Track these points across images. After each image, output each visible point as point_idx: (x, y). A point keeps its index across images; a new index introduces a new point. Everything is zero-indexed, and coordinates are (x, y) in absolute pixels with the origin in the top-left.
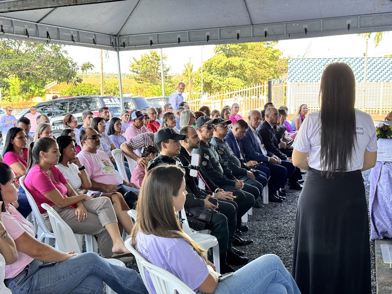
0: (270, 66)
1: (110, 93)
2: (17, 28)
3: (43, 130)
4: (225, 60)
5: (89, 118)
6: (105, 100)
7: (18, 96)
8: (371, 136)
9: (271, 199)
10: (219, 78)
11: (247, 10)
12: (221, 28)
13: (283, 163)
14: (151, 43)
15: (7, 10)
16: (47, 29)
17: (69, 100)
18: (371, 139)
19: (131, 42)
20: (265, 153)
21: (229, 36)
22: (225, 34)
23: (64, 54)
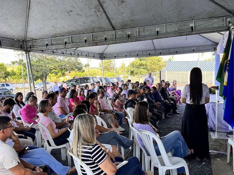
0: (157, 64)
1: (91, 75)
2: (68, 52)
3: (82, 90)
4: (139, 62)
5: (93, 86)
6: (94, 79)
7: (54, 77)
8: (207, 92)
9: (166, 117)
10: (137, 69)
11: (153, 44)
12: (142, 51)
13: (170, 103)
14: (115, 57)
15: (71, 47)
16: (78, 52)
17: (80, 78)
18: (208, 93)
19: (107, 56)
20: (163, 99)
21: (146, 54)
22: (144, 53)
23: (78, 60)
